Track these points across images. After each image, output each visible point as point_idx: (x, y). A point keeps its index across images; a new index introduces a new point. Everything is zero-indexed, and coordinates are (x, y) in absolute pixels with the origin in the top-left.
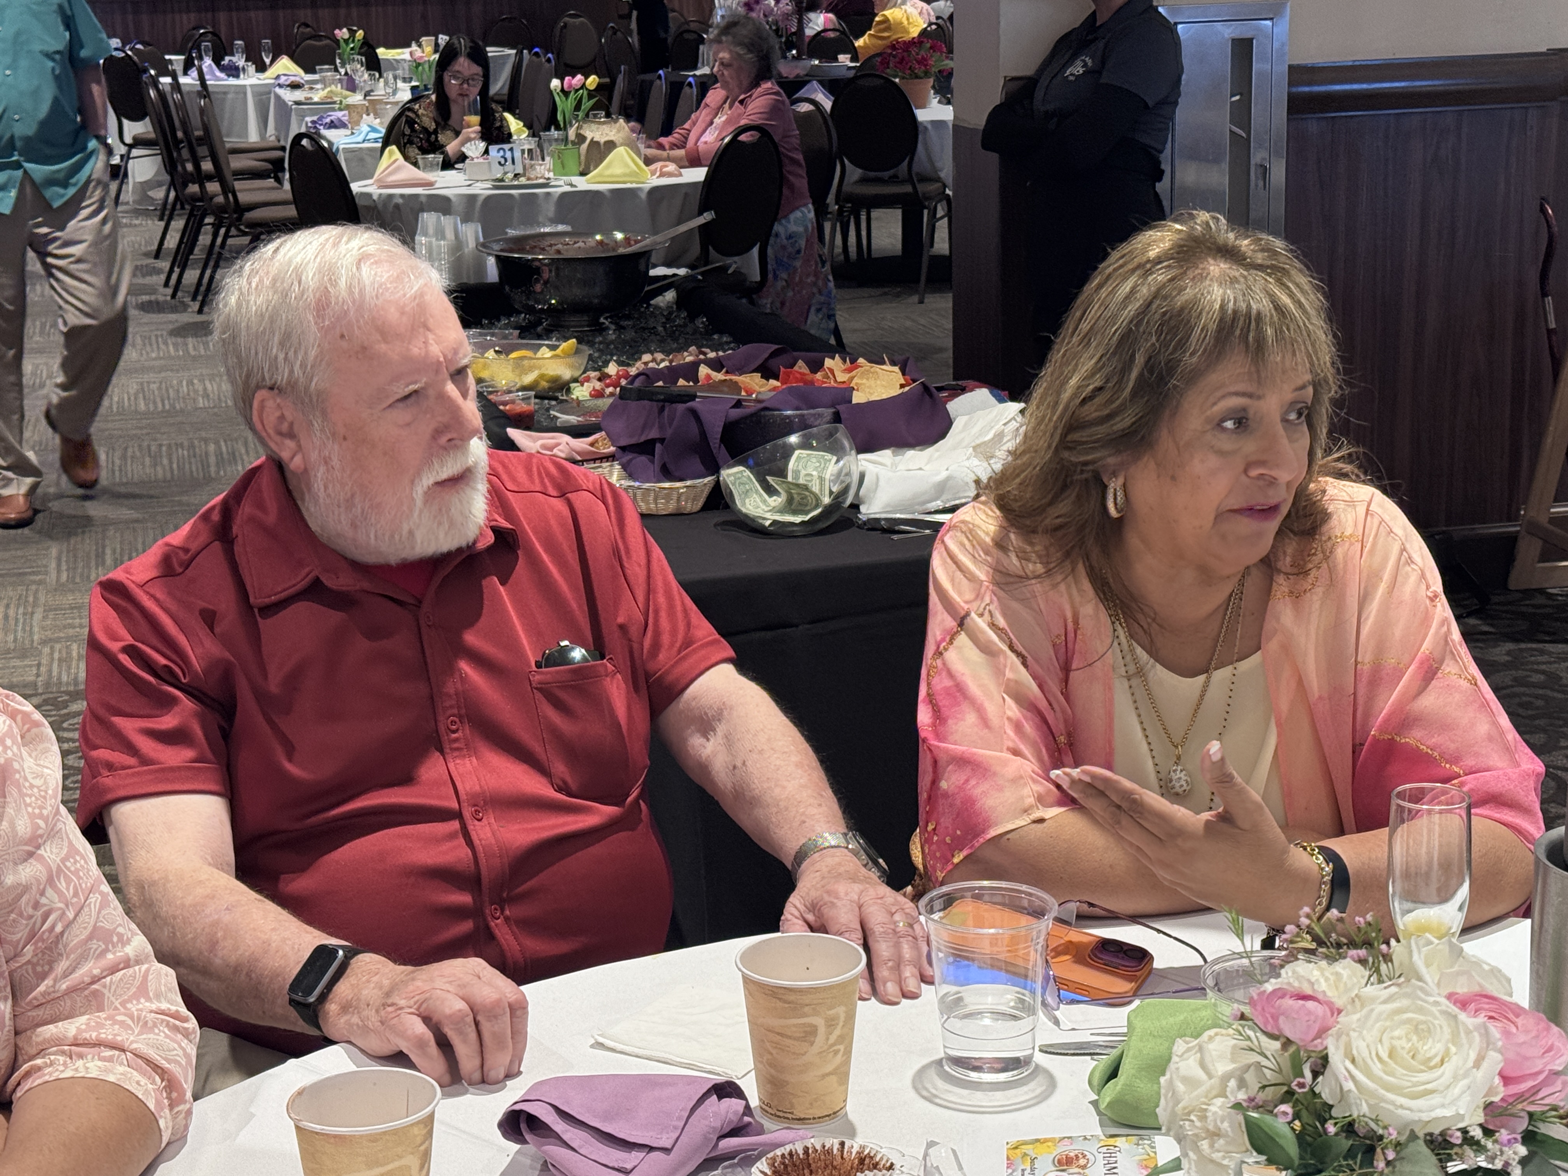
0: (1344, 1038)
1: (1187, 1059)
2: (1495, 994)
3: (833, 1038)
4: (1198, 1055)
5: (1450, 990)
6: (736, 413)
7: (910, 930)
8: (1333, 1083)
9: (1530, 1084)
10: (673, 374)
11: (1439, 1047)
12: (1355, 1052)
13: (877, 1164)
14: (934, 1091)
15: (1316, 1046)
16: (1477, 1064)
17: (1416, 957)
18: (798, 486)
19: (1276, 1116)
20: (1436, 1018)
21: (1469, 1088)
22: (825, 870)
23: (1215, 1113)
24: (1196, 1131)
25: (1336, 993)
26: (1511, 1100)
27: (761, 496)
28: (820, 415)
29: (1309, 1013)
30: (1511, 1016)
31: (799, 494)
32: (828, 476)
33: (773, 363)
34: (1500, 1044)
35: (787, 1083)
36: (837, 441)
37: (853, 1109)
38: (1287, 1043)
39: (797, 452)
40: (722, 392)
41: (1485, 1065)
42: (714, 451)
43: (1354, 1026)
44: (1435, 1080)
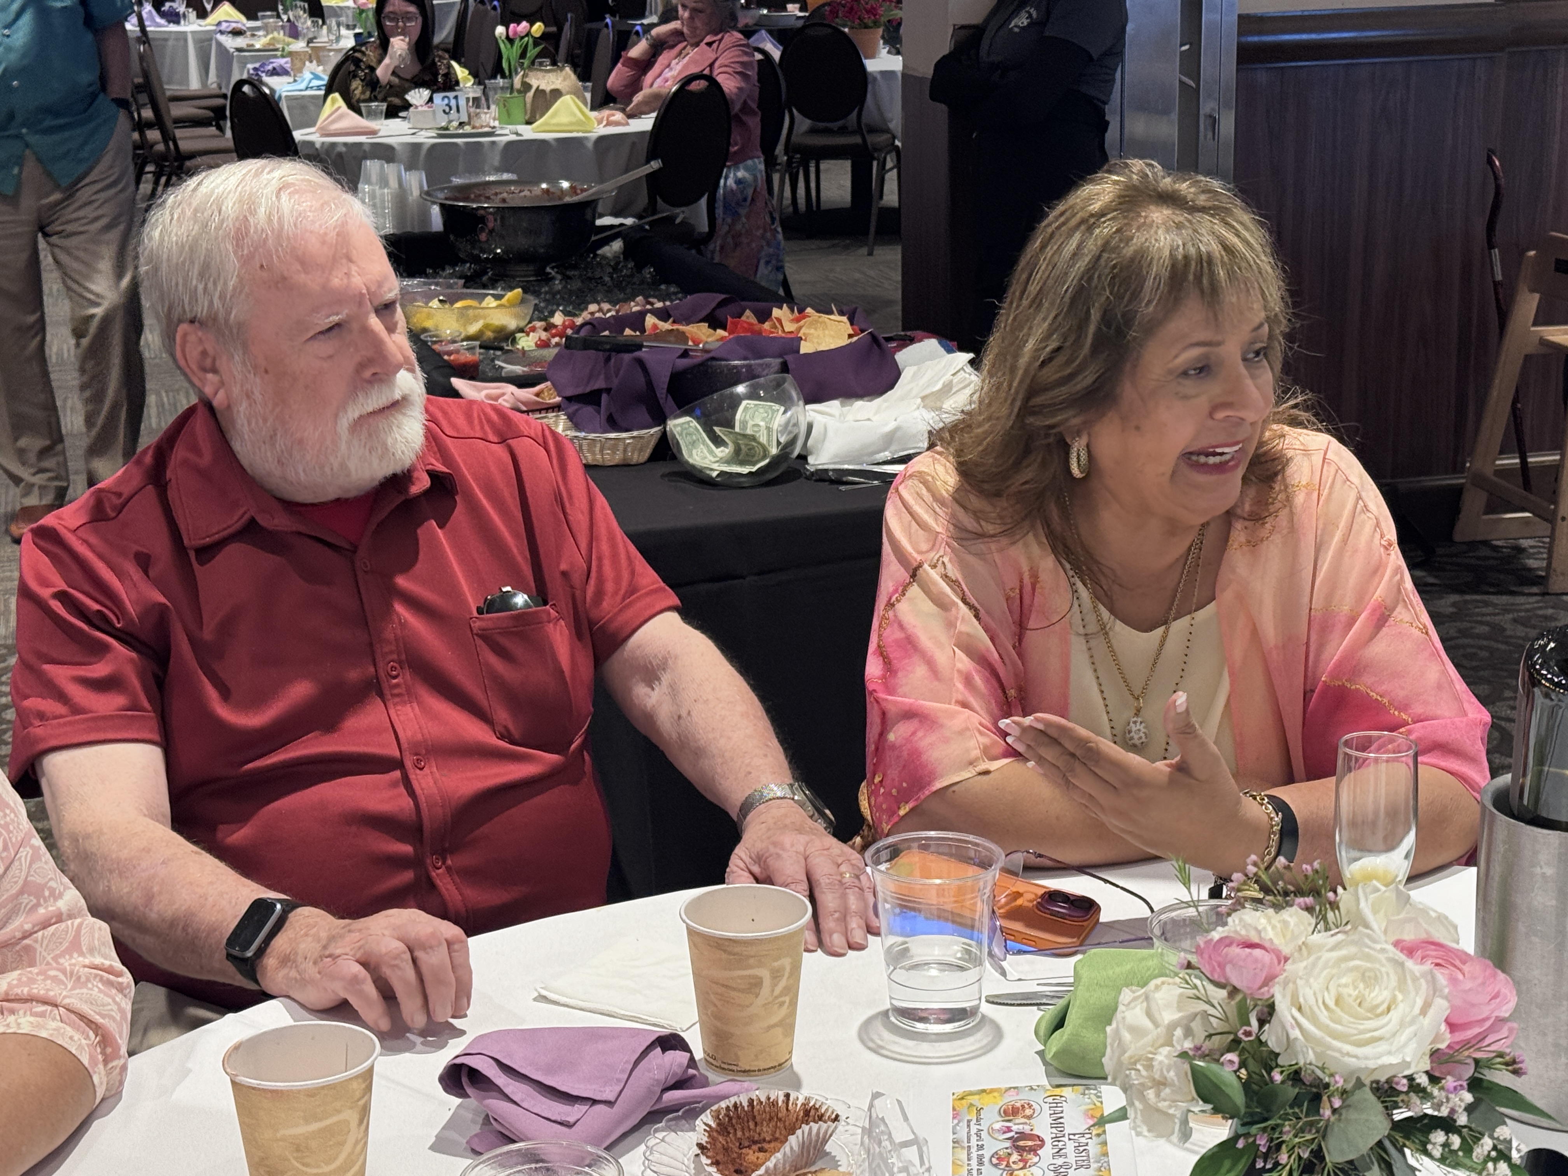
0: (1291, 985)
1: (1133, 1008)
2: (1442, 941)
3: (778, 991)
4: (1145, 1004)
5: (1397, 937)
6: (683, 363)
7: (856, 881)
8: (1280, 1030)
9: (1476, 1030)
10: (619, 323)
11: (1386, 995)
12: (1301, 1000)
13: (822, 1115)
14: (880, 1043)
15: (1263, 994)
16: (1424, 1012)
17: (1363, 904)
18: (745, 436)
19: (1222, 1064)
21: (1416, 1035)
22: (770, 821)
23: (1161, 1062)
24: (1142, 1080)
25: (1283, 942)
26: (1457, 1047)
27: (708, 446)
28: (768, 366)
29: (1256, 961)
30: (1458, 963)
31: (746, 445)
32: (775, 427)
33: (720, 313)
34: (1446, 991)
35: (732, 1035)
36: (783, 391)
37: (798, 1061)
38: (1234, 991)
39: (744, 403)
40: (670, 342)
41: (1432, 1012)
42: (661, 402)
43: (1300, 974)
44: (1382, 1027)
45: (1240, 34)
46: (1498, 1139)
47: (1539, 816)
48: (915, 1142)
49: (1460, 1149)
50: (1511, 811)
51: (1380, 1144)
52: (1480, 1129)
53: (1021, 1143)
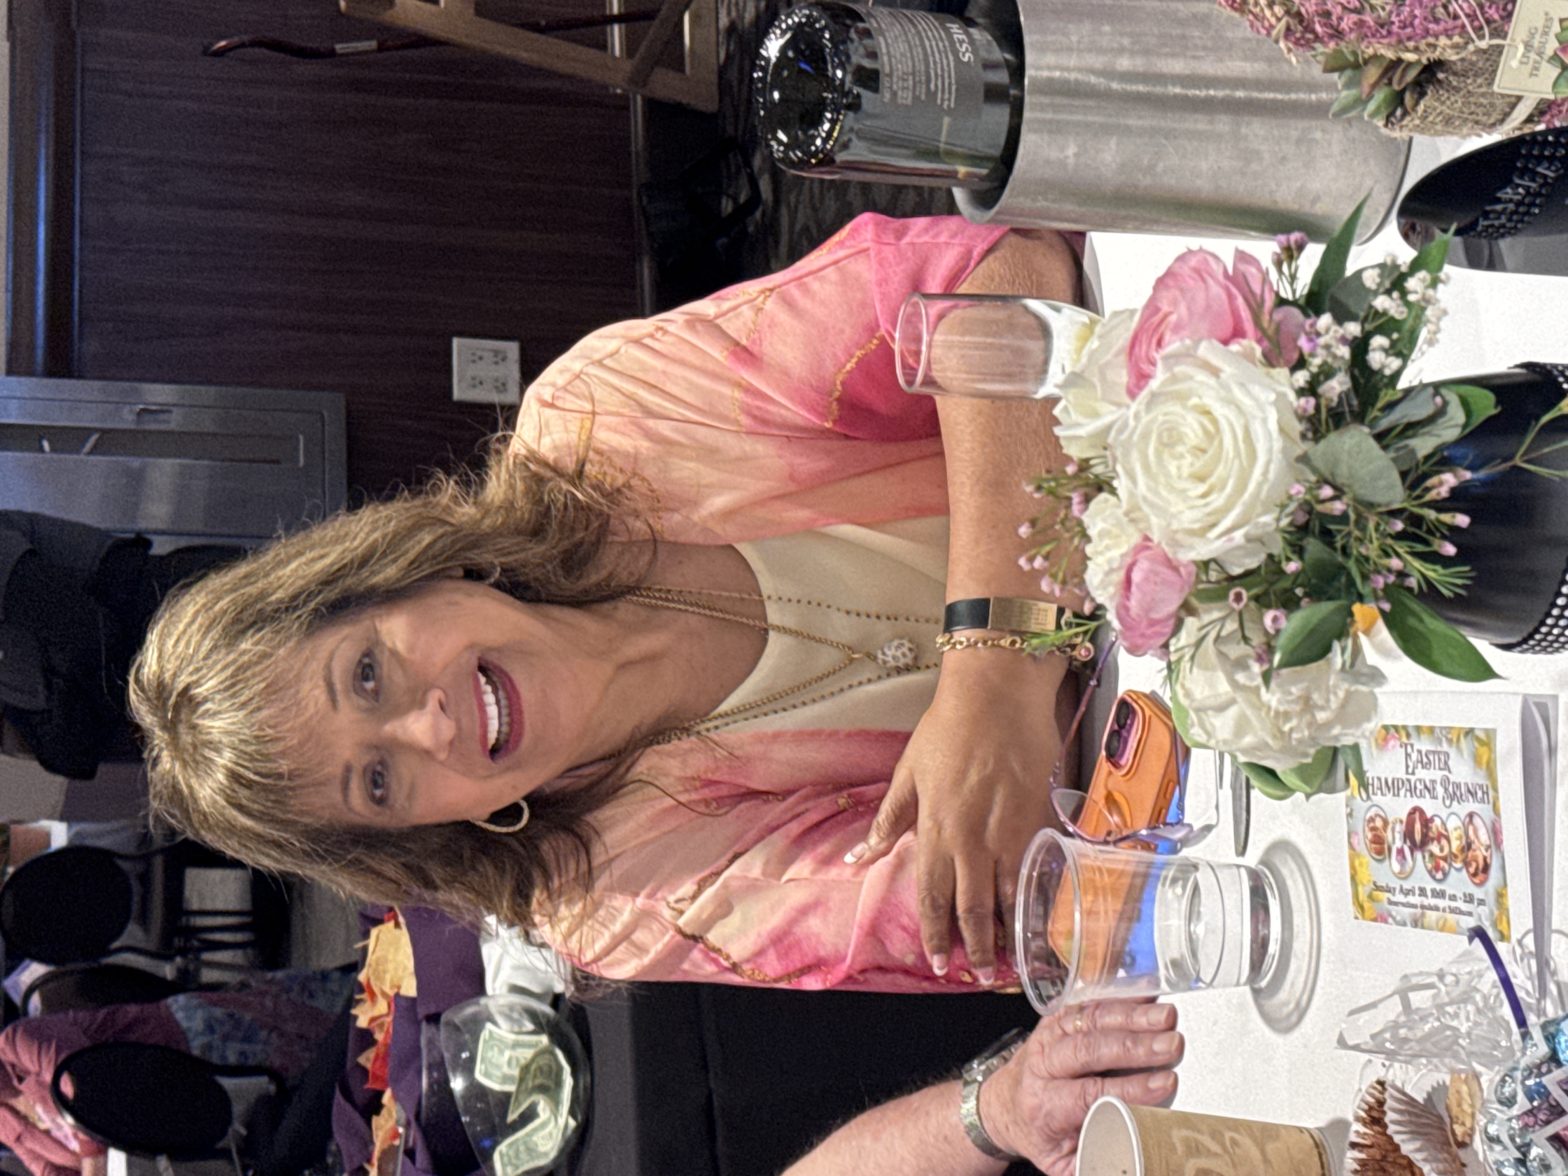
0: (1179, 537)
2: (1128, 335)
3: (1215, 1147)
4: (1210, 713)
5: (1123, 392)
6: (421, 1157)
7: (1088, 1012)
8: (1237, 552)
9: (1240, 301)
11: (1192, 418)
12: (1196, 526)
13: (1377, 1102)
14: (1292, 1006)
15: (1189, 574)
16: (1215, 372)
17: (1082, 432)
18: (522, 1080)
19: (1278, 631)
20: (1156, 418)
21: (1242, 385)
22: (1006, 1118)
23: (1280, 702)
24: (1303, 725)
25: (1124, 538)
26: (1260, 334)
27: (535, 1130)
28: (431, 1042)
29: (1146, 579)
30: (1156, 319)
32: (513, 1037)
33: (360, 1099)
34: (1188, 342)
36: (465, 1023)
37: (1312, 1120)
38: (1187, 608)
39: (479, 1076)
41: (1216, 361)
43: (1164, 523)
44: (1231, 425)
45: (30, 373)
46: (1379, 285)
47: (1002, 156)
48: (1403, 994)
49: (1388, 335)
50: (995, 189)
51: (1379, 437)
52: (1366, 306)
53: (1418, 837)
